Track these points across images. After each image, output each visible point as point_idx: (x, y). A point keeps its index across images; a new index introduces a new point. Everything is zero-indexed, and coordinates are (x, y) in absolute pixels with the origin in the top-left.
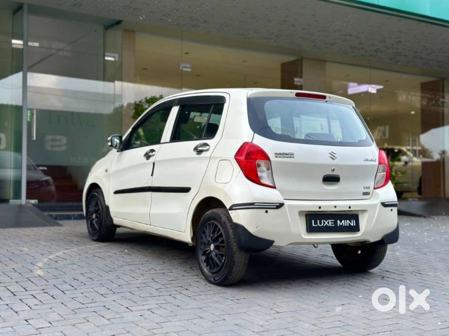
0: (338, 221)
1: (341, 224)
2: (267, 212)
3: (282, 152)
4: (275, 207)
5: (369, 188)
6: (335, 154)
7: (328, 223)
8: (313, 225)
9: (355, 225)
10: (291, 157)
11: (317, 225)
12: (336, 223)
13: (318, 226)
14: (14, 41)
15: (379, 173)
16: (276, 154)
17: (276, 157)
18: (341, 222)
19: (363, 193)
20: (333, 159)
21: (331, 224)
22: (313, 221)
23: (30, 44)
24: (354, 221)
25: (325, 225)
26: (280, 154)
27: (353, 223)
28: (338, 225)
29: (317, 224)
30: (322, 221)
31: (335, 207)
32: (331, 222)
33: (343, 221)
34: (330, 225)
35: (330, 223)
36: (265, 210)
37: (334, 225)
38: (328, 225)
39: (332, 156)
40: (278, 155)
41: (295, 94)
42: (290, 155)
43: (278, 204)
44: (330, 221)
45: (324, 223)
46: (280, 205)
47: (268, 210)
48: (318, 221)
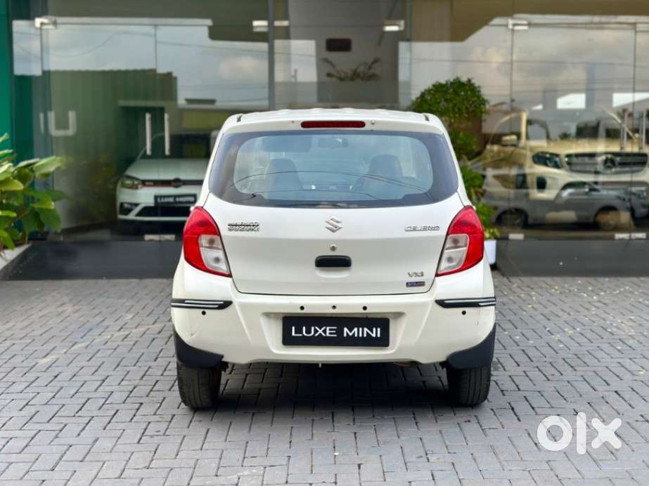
0: (346, 330)
1: (351, 334)
2: (204, 313)
3: (239, 223)
4: (217, 306)
5: (422, 275)
6: (338, 222)
7: (325, 331)
8: (293, 334)
9: (379, 335)
10: (253, 230)
11: (301, 335)
12: (340, 332)
13: (304, 335)
14: (256, 23)
15: (447, 249)
16: (229, 225)
17: (230, 230)
18: (351, 331)
19: (407, 283)
20: (333, 231)
21: (330, 333)
22: (293, 328)
23: (277, 23)
24: (379, 329)
25: (317, 335)
26: (236, 225)
27: (376, 333)
28: (345, 335)
29: (301, 332)
30: (313, 328)
31: (334, 307)
32: (330, 330)
33: (356, 329)
34: (328, 335)
35: (328, 332)
36: (202, 310)
37: (335, 335)
38: (324, 335)
39: (330, 226)
40: (233, 226)
41: (300, 124)
42: (253, 227)
43: (222, 303)
44: (328, 328)
45: (316, 331)
46: (225, 305)
47: (206, 310)
48: (304, 328)
